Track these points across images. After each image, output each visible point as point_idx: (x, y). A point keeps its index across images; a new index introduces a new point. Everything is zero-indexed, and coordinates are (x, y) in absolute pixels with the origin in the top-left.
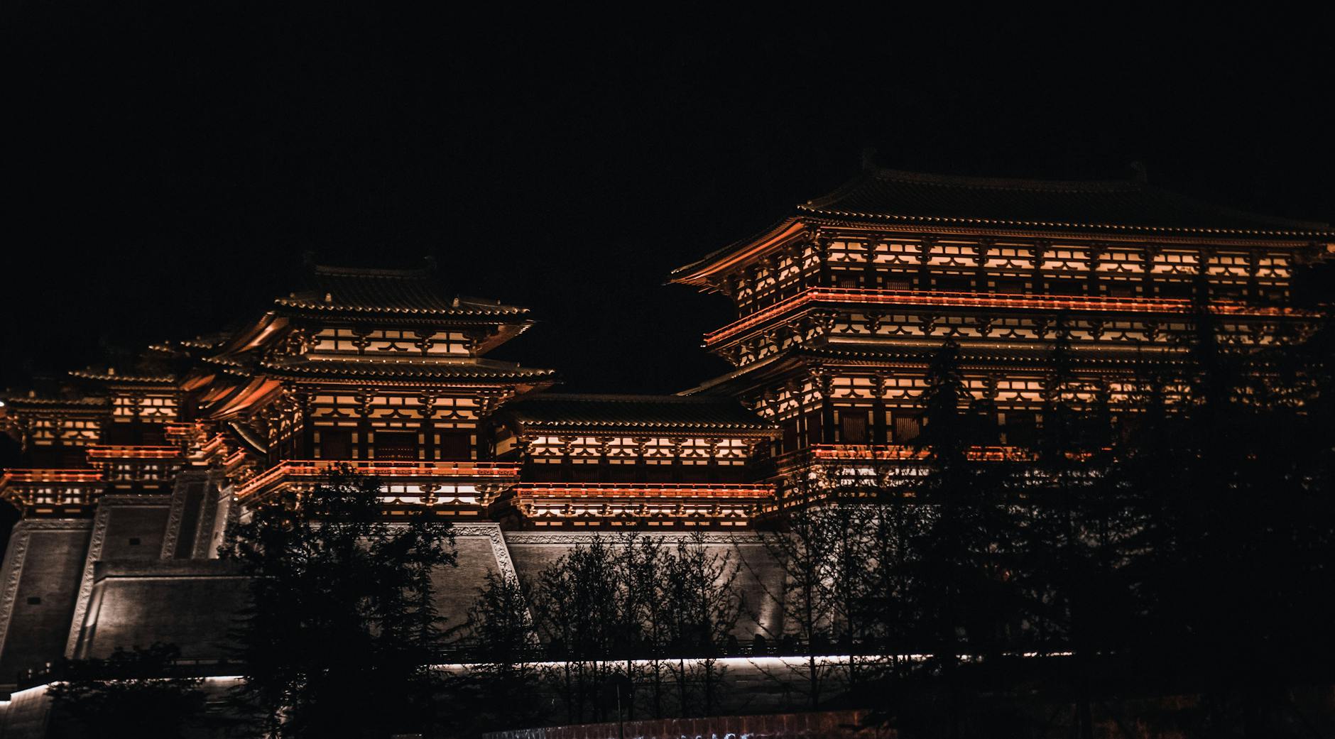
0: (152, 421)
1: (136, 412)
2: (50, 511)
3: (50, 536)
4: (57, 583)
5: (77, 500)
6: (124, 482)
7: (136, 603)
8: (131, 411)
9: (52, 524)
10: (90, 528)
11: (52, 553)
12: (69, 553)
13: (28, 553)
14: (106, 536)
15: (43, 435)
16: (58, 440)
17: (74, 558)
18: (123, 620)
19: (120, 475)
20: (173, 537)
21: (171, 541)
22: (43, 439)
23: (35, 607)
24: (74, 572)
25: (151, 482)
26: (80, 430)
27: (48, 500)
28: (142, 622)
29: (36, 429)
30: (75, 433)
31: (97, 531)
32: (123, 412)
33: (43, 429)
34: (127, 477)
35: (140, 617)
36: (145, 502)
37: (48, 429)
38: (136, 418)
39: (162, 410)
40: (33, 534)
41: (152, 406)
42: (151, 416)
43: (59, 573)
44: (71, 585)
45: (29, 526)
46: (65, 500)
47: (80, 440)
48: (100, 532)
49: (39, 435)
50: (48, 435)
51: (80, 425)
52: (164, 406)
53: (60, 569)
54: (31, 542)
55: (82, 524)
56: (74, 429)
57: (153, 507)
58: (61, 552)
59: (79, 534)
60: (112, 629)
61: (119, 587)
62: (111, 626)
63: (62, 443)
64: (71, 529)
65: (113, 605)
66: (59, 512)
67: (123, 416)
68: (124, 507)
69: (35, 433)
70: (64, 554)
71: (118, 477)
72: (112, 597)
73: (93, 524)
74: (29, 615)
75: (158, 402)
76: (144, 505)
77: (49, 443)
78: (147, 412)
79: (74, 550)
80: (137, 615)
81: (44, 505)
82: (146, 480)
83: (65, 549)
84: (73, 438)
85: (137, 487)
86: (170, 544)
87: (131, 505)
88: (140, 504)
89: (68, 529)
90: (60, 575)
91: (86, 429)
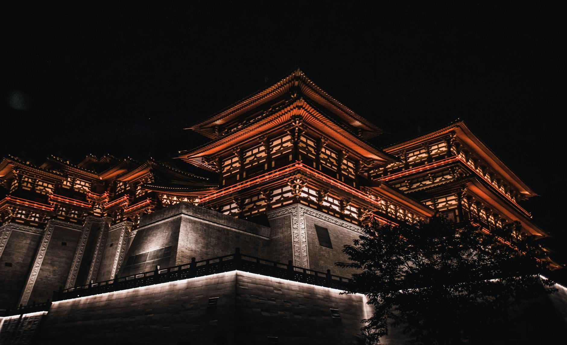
0: (79, 191)
1: (73, 185)
2: (23, 222)
3: (22, 234)
4: (22, 258)
5: (37, 220)
6: (61, 215)
7: (200, 236)
8: (70, 184)
9: (24, 228)
10: (42, 234)
11: (21, 242)
12: (30, 244)
13: (9, 241)
14: (51, 238)
15: (27, 185)
16: (33, 189)
17: (32, 247)
18: (193, 247)
19: (61, 212)
20: (84, 245)
21: (83, 246)
22: (27, 187)
23: (8, 268)
24: (31, 254)
25: (74, 218)
26: (45, 187)
27: (23, 217)
28: (204, 250)
29: (24, 181)
30: (42, 188)
31: (47, 235)
32: (67, 184)
33: (28, 182)
34: (63, 213)
35: (203, 247)
36: (71, 227)
37: (30, 183)
38: (72, 187)
39: (84, 187)
40: (13, 231)
41: (80, 184)
42: (79, 188)
43: (24, 253)
44: (29, 260)
45: (12, 227)
46: (31, 219)
47: (44, 192)
48: (48, 236)
49: (25, 184)
50: (29, 185)
51: (45, 185)
52: (85, 186)
53: (25, 251)
54: (11, 235)
55: (38, 231)
56: (42, 186)
57: (74, 229)
58: (26, 243)
59: (37, 236)
60: (187, 251)
61: (190, 223)
62: (186, 249)
63: (36, 191)
64: (33, 232)
65: (187, 235)
66: (27, 223)
67: (66, 185)
68: (61, 226)
69: (23, 183)
70: (28, 244)
71: (59, 212)
72: (185, 229)
73: (44, 232)
74: (5, 272)
75: (83, 183)
76: (70, 228)
77: (29, 189)
78: (77, 186)
79: (33, 243)
80: (201, 245)
81: (20, 219)
82: (72, 217)
83: (28, 241)
84: (40, 190)
85: (67, 219)
86: (82, 248)
87: (64, 226)
88: (69, 227)
89: (31, 232)
90: (25, 254)
91: (47, 187)
